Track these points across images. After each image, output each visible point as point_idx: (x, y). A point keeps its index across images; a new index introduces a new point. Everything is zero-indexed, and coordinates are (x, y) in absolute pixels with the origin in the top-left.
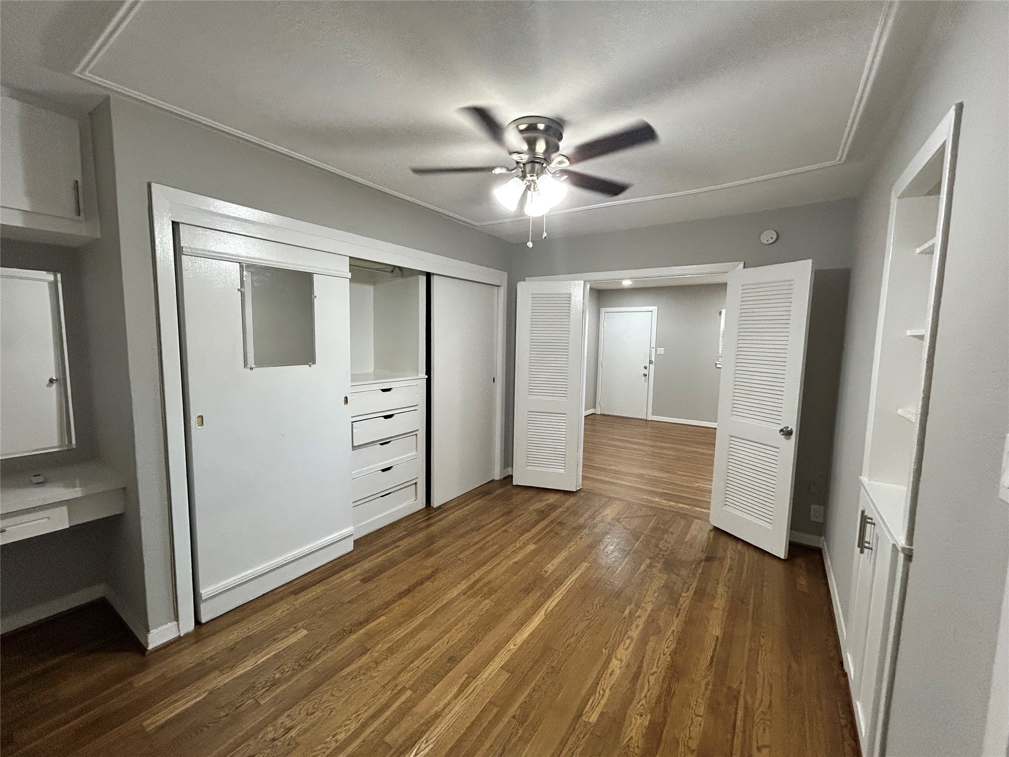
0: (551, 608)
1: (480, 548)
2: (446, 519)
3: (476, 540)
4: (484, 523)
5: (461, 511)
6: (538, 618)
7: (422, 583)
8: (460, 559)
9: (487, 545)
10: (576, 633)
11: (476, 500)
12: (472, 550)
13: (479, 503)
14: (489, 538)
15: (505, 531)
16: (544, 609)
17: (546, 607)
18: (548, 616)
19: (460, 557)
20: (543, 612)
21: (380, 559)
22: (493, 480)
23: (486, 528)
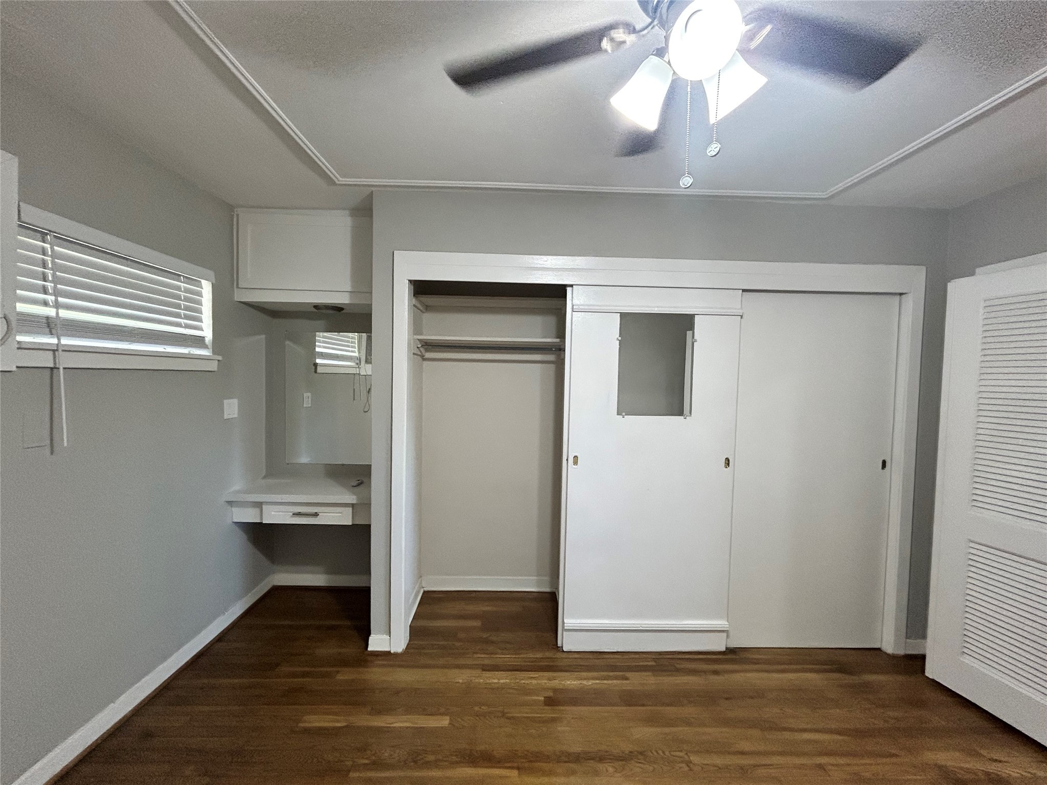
1: (742, 769)
2: (726, 676)
3: (746, 746)
4: (793, 723)
5: (765, 675)
7: (601, 759)
8: (688, 763)
9: (762, 772)
11: (811, 671)
12: (718, 761)
13: (813, 679)
14: (776, 760)
15: (821, 767)
19: (694, 758)
21: (590, 682)
22: (879, 649)
23: (787, 735)
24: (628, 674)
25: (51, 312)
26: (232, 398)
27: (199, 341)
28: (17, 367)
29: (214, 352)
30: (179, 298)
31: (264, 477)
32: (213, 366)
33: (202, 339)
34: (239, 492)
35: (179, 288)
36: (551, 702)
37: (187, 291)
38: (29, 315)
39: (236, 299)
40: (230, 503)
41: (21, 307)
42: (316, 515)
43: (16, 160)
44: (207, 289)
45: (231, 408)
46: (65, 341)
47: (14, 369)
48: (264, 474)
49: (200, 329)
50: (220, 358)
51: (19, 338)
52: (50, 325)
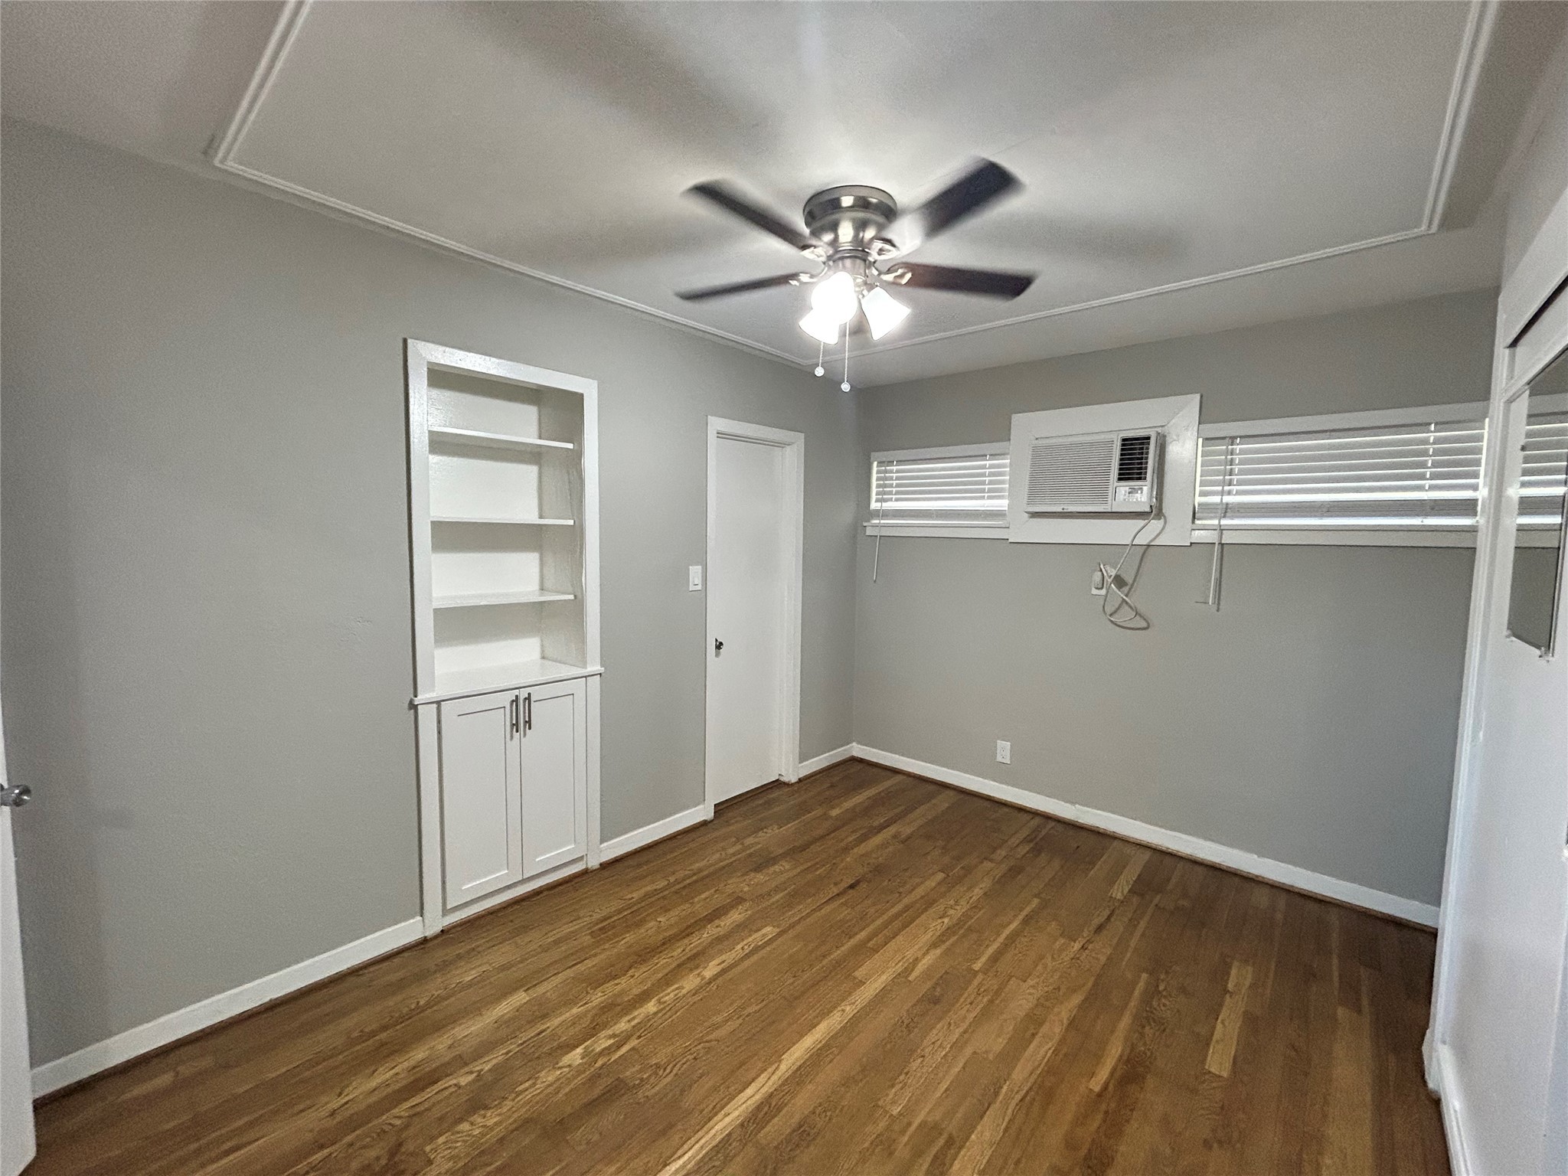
0: (764, 1076)
6: (796, 1055)
10: (741, 1020)
16: (779, 1073)
17: (775, 1078)
18: (777, 1057)
20: (783, 1067)
28: (1191, 543)
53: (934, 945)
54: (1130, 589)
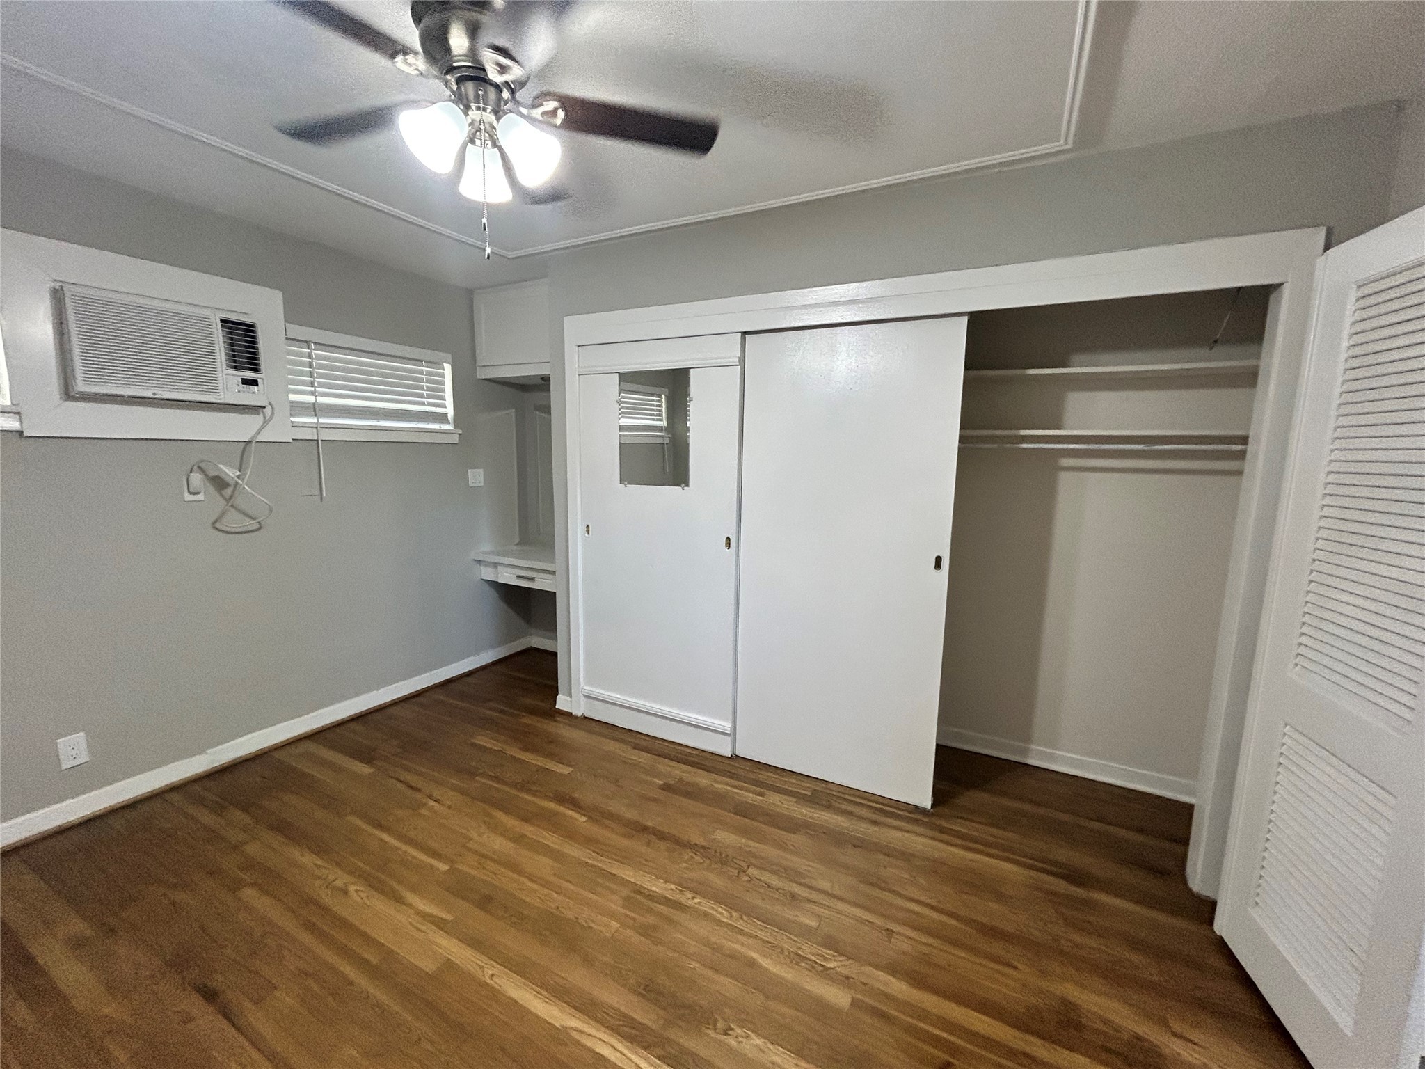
0: (586, 1041)
6: (555, 1013)
17: (588, 1030)
18: (558, 1033)
24: (767, 792)
25: (311, 399)
26: (478, 468)
27: (442, 418)
28: (293, 440)
29: (456, 426)
30: (421, 380)
31: (517, 544)
32: (455, 439)
33: (446, 415)
34: (485, 553)
35: (421, 373)
36: (666, 787)
37: (429, 373)
38: (301, 403)
39: (478, 377)
40: (479, 562)
41: (292, 397)
42: (533, 579)
43: (281, 294)
44: (448, 369)
45: (476, 477)
46: (322, 420)
47: (291, 441)
48: (517, 541)
49: (444, 406)
50: (460, 432)
51: (293, 419)
52: (315, 409)
53: (399, 900)
54: (234, 491)
